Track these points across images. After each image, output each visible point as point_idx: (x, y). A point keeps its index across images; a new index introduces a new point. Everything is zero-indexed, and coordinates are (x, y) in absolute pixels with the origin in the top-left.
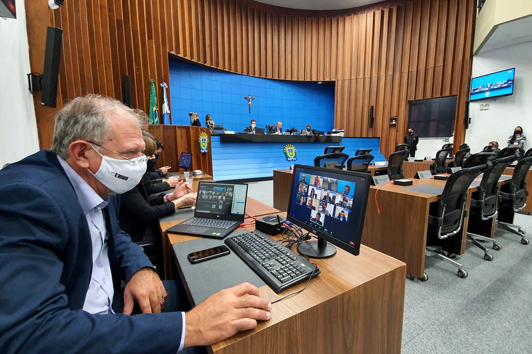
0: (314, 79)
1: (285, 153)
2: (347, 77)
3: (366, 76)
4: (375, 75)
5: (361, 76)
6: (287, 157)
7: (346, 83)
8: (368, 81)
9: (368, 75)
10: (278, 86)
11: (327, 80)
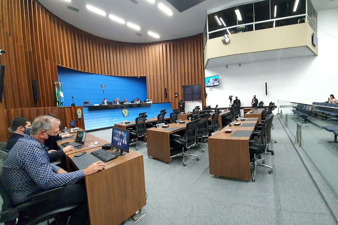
0: (136, 76)
1: (123, 113)
2: (152, 74)
3: (161, 74)
4: (165, 74)
5: (159, 74)
6: (124, 115)
7: (152, 77)
8: (162, 76)
9: (162, 74)
10: (118, 79)
11: (142, 76)
